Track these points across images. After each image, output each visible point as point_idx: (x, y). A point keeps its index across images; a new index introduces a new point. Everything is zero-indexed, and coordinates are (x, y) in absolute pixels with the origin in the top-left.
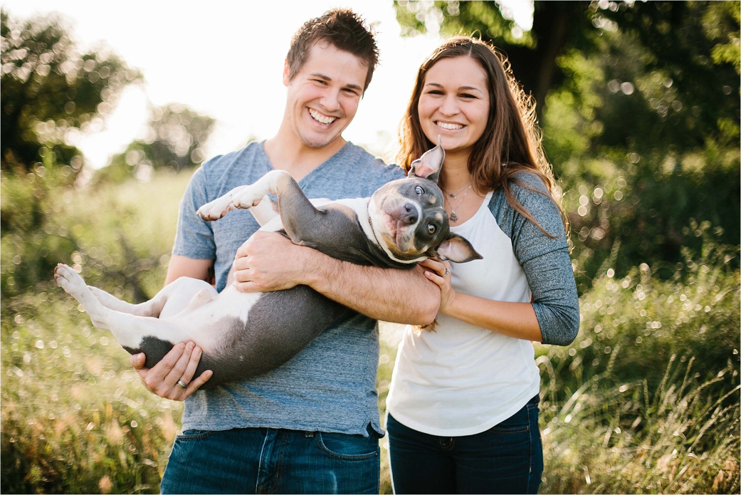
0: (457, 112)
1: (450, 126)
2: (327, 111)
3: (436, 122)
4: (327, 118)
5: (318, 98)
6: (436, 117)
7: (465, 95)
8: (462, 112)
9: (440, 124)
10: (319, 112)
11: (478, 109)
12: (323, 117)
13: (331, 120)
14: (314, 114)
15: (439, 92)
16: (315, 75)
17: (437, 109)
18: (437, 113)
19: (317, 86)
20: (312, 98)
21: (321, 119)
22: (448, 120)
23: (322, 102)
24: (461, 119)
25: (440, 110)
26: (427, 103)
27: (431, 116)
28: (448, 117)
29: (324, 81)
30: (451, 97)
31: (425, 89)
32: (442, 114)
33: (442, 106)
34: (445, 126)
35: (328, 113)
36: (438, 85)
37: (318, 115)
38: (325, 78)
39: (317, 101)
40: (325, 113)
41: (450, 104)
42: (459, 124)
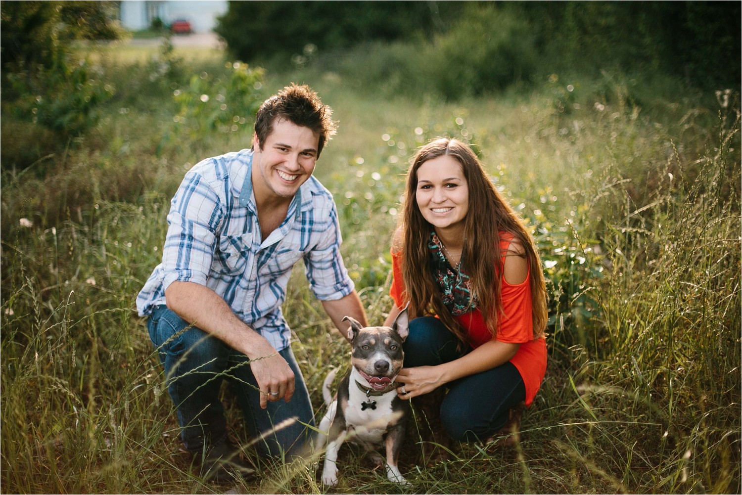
0: (445, 199)
1: (442, 210)
2: (291, 171)
3: (431, 209)
4: (291, 177)
5: (282, 162)
6: (432, 205)
7: (449, 185)
8: (449, 199)
9: (434, 210)
10: (285, 172)
11: (460, 194)
12: (288, 176)
13: (294, 178)
14: (281, 174)
15: (429, 186)
16: (279, 145)
17: (430, 200)
18: (431, 203)
19: (280, 153)
20: (277, 162)
21: (287, 177)
22: (440, 206)
23: (286, 165)
24: (449, 204)
25: (432, 200)
26: (422, 196)
27: (427, 205)
28: (439, 204)
29: (285, 149)
30: (438, 188)
31: (419, 185)
32: (434, 203)
33: (433, 197)
34: (438, 210)
35: (292, 173)
36: (427, 181)
37: (284, 175)
38: (286, 146)
39: (282, 165)
40: (290, 173)
41: (437, 194)
42: (448, 207)
